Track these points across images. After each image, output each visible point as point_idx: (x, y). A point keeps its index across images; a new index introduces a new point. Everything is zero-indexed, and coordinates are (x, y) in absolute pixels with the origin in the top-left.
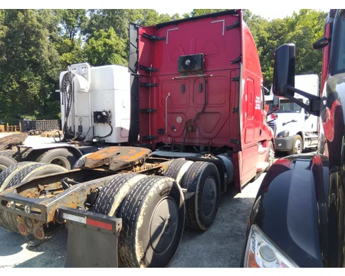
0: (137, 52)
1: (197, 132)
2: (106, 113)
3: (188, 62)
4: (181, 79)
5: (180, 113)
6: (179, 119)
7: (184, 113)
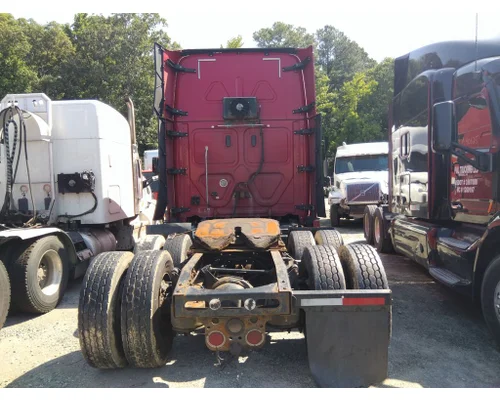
0: (163, 85)
1: (251, 199)
2: (89, 176)
3: (239, 106)
4: (225, 128)
5: (225, 175)
6: (223, 183)
7: (230, 175)
